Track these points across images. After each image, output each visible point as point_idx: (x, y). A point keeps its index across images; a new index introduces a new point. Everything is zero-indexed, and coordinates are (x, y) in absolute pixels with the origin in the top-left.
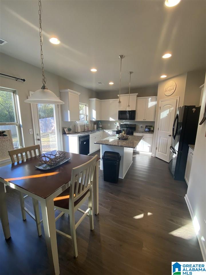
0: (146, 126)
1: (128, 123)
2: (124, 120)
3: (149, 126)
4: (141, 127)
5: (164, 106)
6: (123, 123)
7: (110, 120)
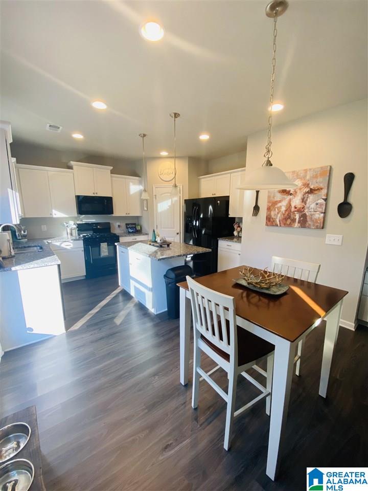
0: (127, 224)
1: (93, 221)
2: (84, 216)
3: (132, 224)
4: (119, 226)
5: (162, 194)
6: (81, 220)
7: (54, 216)
